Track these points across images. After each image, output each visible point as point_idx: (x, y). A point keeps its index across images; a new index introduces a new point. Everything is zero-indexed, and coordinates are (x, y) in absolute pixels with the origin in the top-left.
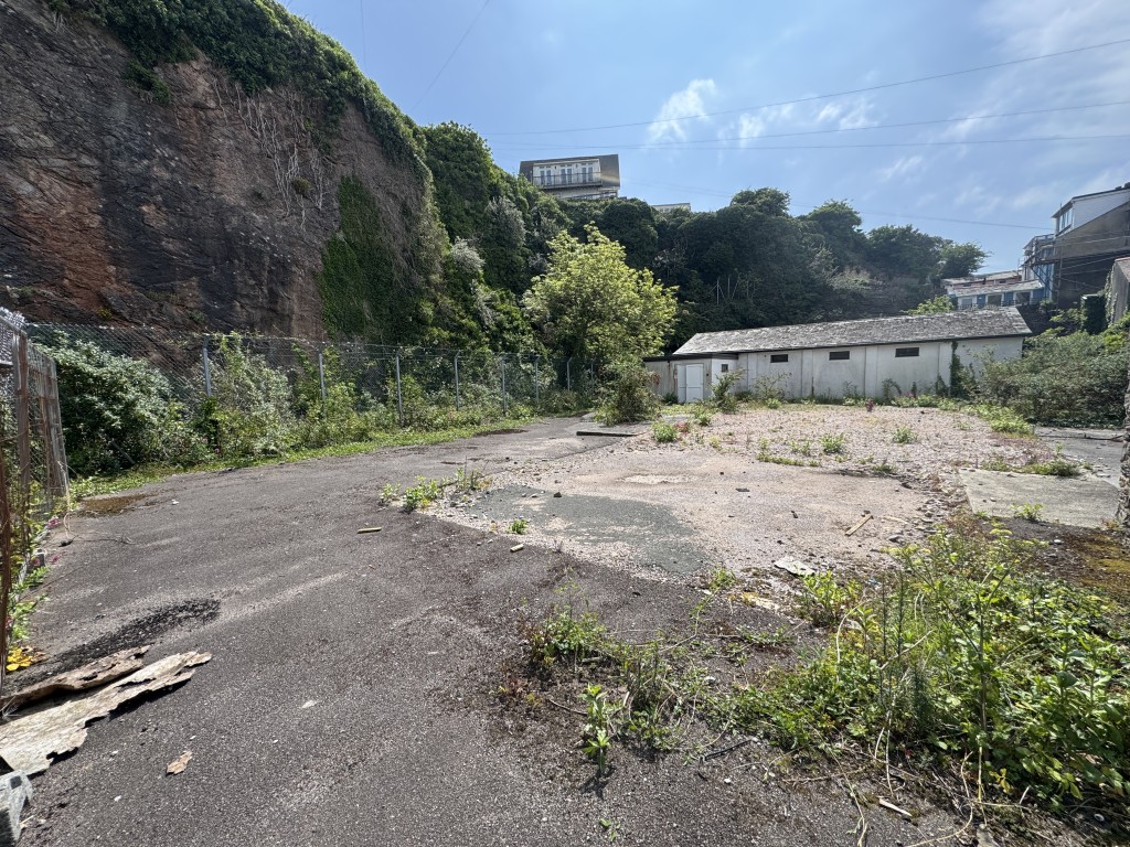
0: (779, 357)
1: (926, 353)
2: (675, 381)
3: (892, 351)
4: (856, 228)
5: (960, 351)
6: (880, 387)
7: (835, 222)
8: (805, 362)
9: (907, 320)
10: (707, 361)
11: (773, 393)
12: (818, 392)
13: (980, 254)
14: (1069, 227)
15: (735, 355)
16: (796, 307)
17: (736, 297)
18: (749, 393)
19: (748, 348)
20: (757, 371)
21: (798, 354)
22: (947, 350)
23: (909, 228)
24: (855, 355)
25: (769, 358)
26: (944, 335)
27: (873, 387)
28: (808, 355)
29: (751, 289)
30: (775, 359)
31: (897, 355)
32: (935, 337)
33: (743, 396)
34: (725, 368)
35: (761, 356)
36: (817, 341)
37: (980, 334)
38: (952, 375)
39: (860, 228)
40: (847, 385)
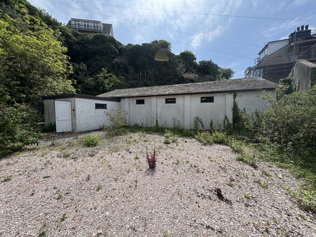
0: (140, 101)
1: (218, 99)
4: (195, 61)
5: (238, 99)
6: (193, 120)
7: (187, 57)
8: (153, 104)
9: (208, 84)
13: (232, 72)
14: (267, 55)
15: (117, 99)
17: (149, 79)
21: (149, 99)
22: (230, 98)
23: (211, 61)
24: (179, 100)
25: (135, 101)
26: (228, 88)
27: (188, 121)
28: (154, 100)
30: (138, 102)
31: (202, 101)
32: (223, 90)
34: (101, 106)
35: (131, 100)
36: (160, 92)
37: (250, 88)
38: (234, 115)
39: (196, 61)
40: (174, 119)
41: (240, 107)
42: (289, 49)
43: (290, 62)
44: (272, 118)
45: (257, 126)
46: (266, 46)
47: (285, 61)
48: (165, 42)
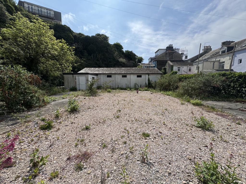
0: (109, 76)
1: (143, 76)
2: (76, 82)
3: (136, 76)
5: (150, 76)
6: (134, 85)
7: (118, 47)
8: (116, 78)
10: (87, 75)
11: (108, 87)
12: (119, 86)
13: (143, 59)
14: (158, 55)
15: (97, 75)
16: (112, 65)
17: (97, 60)
18: (101, 86)
19: (100, 72)
20: (103, 80)
21: (114, 75)
22: (147, 76)
23: (132, 51)
24: (128, 76)
25: (106, 76)
27: (132, 85)
28: (117, 76)
29: (101, 59)
30: (108, 76)
32: (145, 73)
33: (99, 88)
34: (93, 78)
35: (104, 75)
36: (119, 72)
37: (153, 73)
38: (148, 82)
39: (123, 50)
40: (126, 84)
41: (150, 79)
42: (166, 54)
43: (166, 60)
44: (159, 83)
45: (155, 85)
46: (158, 50)
47: (165, 59)
48: (106, 36)
